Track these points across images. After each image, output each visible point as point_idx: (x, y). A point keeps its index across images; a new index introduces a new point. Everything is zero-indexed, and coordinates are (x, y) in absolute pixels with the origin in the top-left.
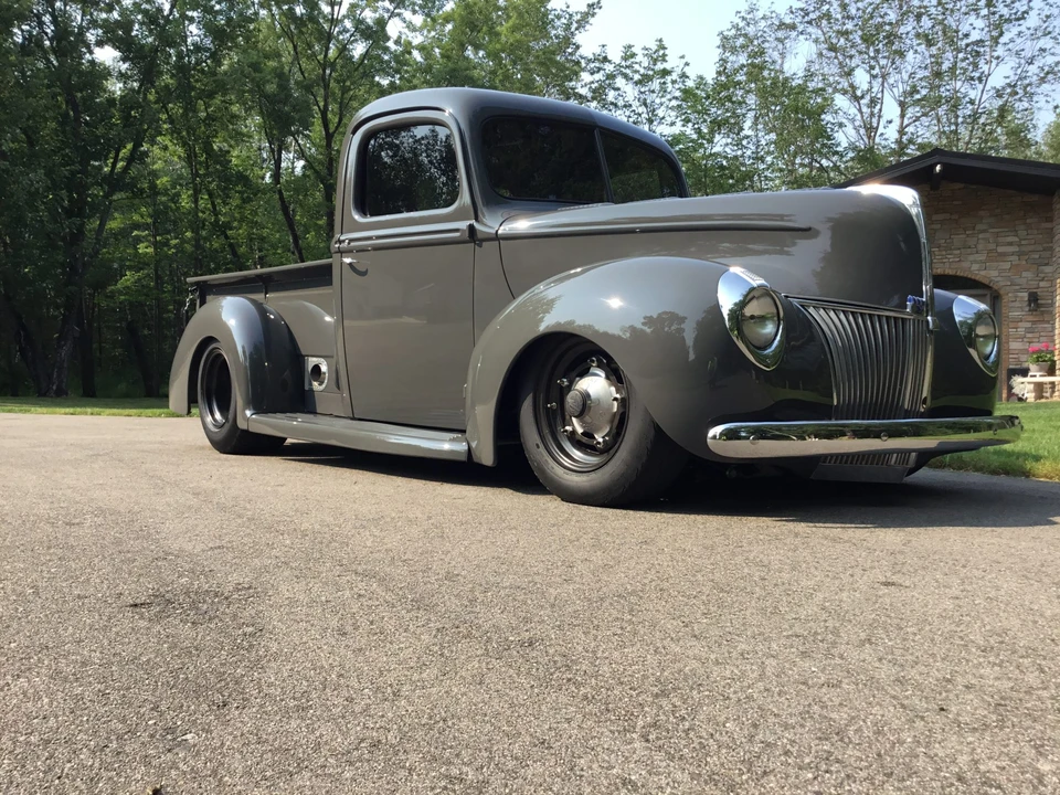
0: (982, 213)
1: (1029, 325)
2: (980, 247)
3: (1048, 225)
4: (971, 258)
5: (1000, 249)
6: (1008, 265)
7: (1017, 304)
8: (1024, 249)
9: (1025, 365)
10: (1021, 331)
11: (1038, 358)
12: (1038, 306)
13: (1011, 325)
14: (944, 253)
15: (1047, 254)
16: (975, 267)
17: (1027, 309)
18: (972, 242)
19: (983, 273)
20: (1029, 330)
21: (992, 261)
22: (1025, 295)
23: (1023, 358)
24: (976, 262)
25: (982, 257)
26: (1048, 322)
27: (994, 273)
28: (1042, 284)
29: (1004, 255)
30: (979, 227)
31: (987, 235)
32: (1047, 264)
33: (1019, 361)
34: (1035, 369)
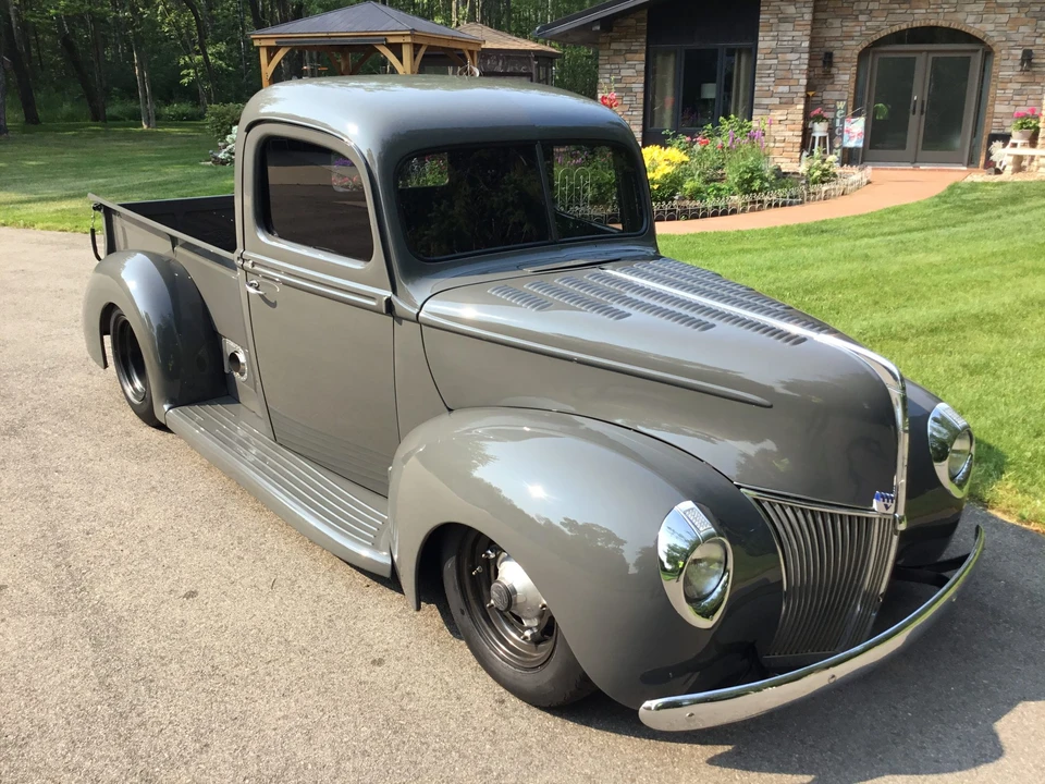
1: (1018, 86)
4: (968, 8)
6: (1005, 18)
7: (1009, 63)
9: (1008, 130)
10: (1009, 92)
11: (1022, 124)
12: (1031, 65)
13: (1000, 86)
17: (1019, 68)
19: (978, 26)
20: (1018, 92)
21: (988, 13)
22: (1019, 53)
23: (1007, 122)
24: (972, 13)
25: (980, 8)
26: (1037, 84)
27: (990, 27)
28: (1039, 41)
29: (1002, 5)
33: (1002, 126)
34: (1017, 137)
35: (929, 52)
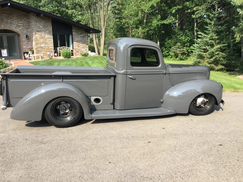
0: (14, 15)
1: (27, 42)
2: (14, 23)
3: (28, 20)
4: (13, 26)
5: (19, 24)
6: (21, 28)
7: (24, 38)
8: (24, 25)
10: (25, 43)
11: (31, 50)
12: (28, 38)
13: (23, 42)
14: (6, 24)
15: (29, 26)
16: (14, 28)
17: (26, 39)
18: (12, 22)
19: (16, 30)
20: (27, 44)
21: (17, 27)
22: (25, 35)
23: (26, 50)
25: (15, 26)
26: (30, 42)
27: (18, 30)
28: (28, 33)
29: (19, 26)
30: (14, 19)
31: (16, 21)
32: (29, 29)
33: (26, 51)
34: (30, 52)
35: (5, 35)
